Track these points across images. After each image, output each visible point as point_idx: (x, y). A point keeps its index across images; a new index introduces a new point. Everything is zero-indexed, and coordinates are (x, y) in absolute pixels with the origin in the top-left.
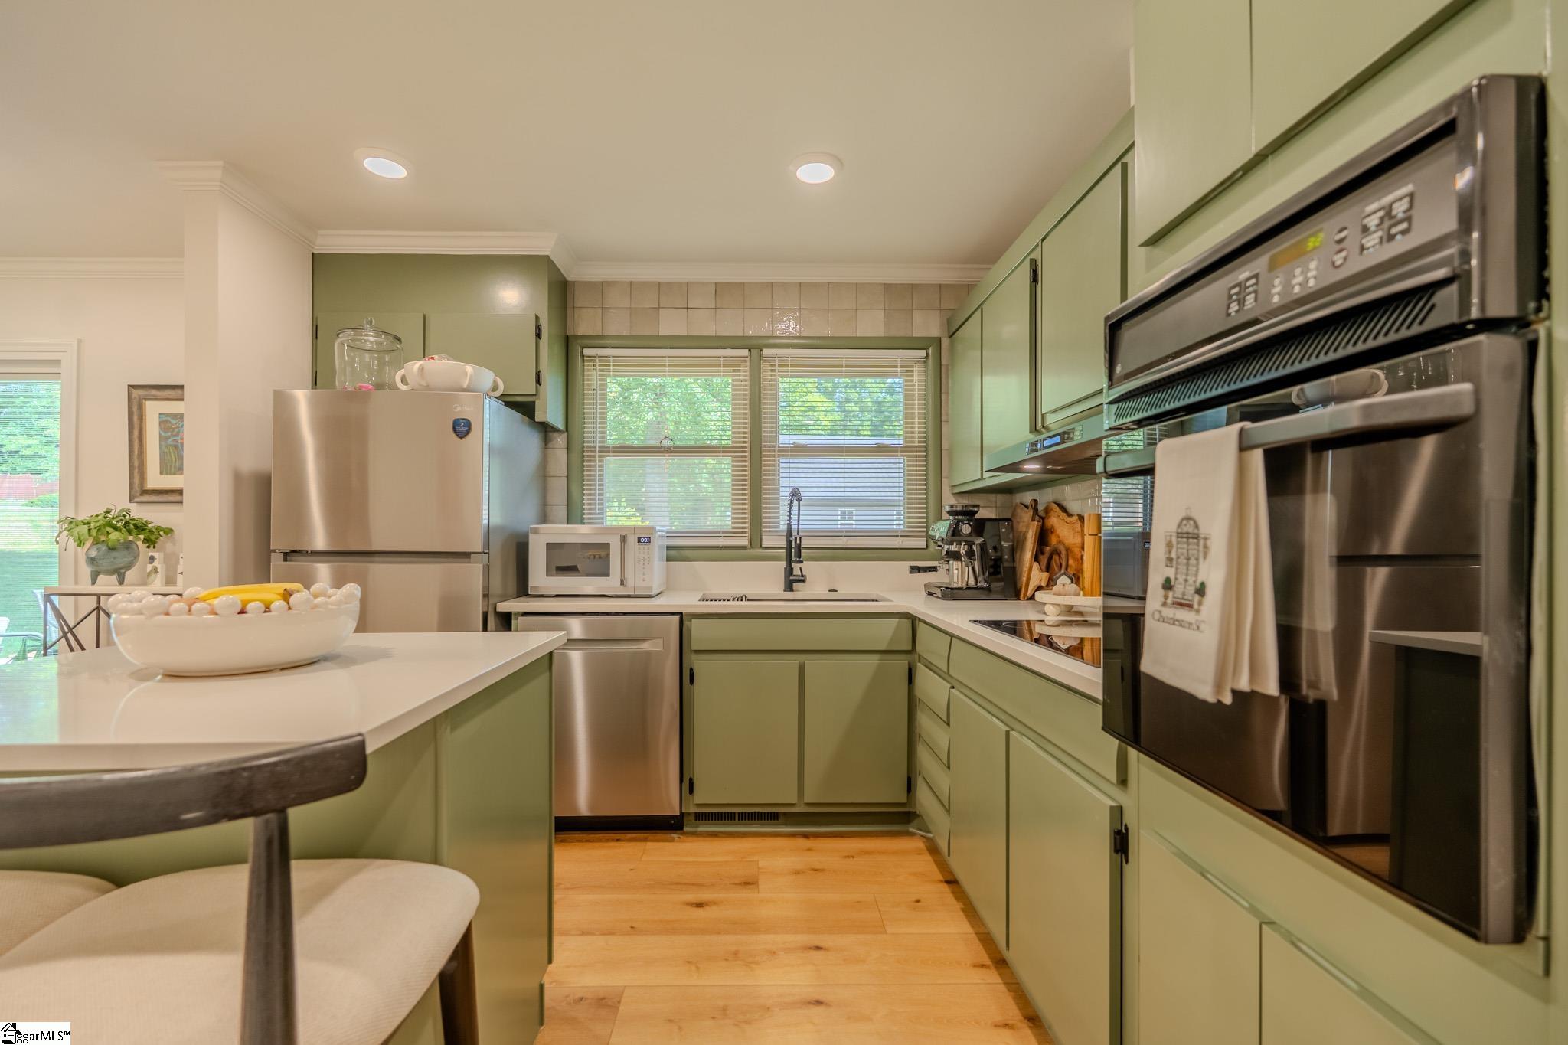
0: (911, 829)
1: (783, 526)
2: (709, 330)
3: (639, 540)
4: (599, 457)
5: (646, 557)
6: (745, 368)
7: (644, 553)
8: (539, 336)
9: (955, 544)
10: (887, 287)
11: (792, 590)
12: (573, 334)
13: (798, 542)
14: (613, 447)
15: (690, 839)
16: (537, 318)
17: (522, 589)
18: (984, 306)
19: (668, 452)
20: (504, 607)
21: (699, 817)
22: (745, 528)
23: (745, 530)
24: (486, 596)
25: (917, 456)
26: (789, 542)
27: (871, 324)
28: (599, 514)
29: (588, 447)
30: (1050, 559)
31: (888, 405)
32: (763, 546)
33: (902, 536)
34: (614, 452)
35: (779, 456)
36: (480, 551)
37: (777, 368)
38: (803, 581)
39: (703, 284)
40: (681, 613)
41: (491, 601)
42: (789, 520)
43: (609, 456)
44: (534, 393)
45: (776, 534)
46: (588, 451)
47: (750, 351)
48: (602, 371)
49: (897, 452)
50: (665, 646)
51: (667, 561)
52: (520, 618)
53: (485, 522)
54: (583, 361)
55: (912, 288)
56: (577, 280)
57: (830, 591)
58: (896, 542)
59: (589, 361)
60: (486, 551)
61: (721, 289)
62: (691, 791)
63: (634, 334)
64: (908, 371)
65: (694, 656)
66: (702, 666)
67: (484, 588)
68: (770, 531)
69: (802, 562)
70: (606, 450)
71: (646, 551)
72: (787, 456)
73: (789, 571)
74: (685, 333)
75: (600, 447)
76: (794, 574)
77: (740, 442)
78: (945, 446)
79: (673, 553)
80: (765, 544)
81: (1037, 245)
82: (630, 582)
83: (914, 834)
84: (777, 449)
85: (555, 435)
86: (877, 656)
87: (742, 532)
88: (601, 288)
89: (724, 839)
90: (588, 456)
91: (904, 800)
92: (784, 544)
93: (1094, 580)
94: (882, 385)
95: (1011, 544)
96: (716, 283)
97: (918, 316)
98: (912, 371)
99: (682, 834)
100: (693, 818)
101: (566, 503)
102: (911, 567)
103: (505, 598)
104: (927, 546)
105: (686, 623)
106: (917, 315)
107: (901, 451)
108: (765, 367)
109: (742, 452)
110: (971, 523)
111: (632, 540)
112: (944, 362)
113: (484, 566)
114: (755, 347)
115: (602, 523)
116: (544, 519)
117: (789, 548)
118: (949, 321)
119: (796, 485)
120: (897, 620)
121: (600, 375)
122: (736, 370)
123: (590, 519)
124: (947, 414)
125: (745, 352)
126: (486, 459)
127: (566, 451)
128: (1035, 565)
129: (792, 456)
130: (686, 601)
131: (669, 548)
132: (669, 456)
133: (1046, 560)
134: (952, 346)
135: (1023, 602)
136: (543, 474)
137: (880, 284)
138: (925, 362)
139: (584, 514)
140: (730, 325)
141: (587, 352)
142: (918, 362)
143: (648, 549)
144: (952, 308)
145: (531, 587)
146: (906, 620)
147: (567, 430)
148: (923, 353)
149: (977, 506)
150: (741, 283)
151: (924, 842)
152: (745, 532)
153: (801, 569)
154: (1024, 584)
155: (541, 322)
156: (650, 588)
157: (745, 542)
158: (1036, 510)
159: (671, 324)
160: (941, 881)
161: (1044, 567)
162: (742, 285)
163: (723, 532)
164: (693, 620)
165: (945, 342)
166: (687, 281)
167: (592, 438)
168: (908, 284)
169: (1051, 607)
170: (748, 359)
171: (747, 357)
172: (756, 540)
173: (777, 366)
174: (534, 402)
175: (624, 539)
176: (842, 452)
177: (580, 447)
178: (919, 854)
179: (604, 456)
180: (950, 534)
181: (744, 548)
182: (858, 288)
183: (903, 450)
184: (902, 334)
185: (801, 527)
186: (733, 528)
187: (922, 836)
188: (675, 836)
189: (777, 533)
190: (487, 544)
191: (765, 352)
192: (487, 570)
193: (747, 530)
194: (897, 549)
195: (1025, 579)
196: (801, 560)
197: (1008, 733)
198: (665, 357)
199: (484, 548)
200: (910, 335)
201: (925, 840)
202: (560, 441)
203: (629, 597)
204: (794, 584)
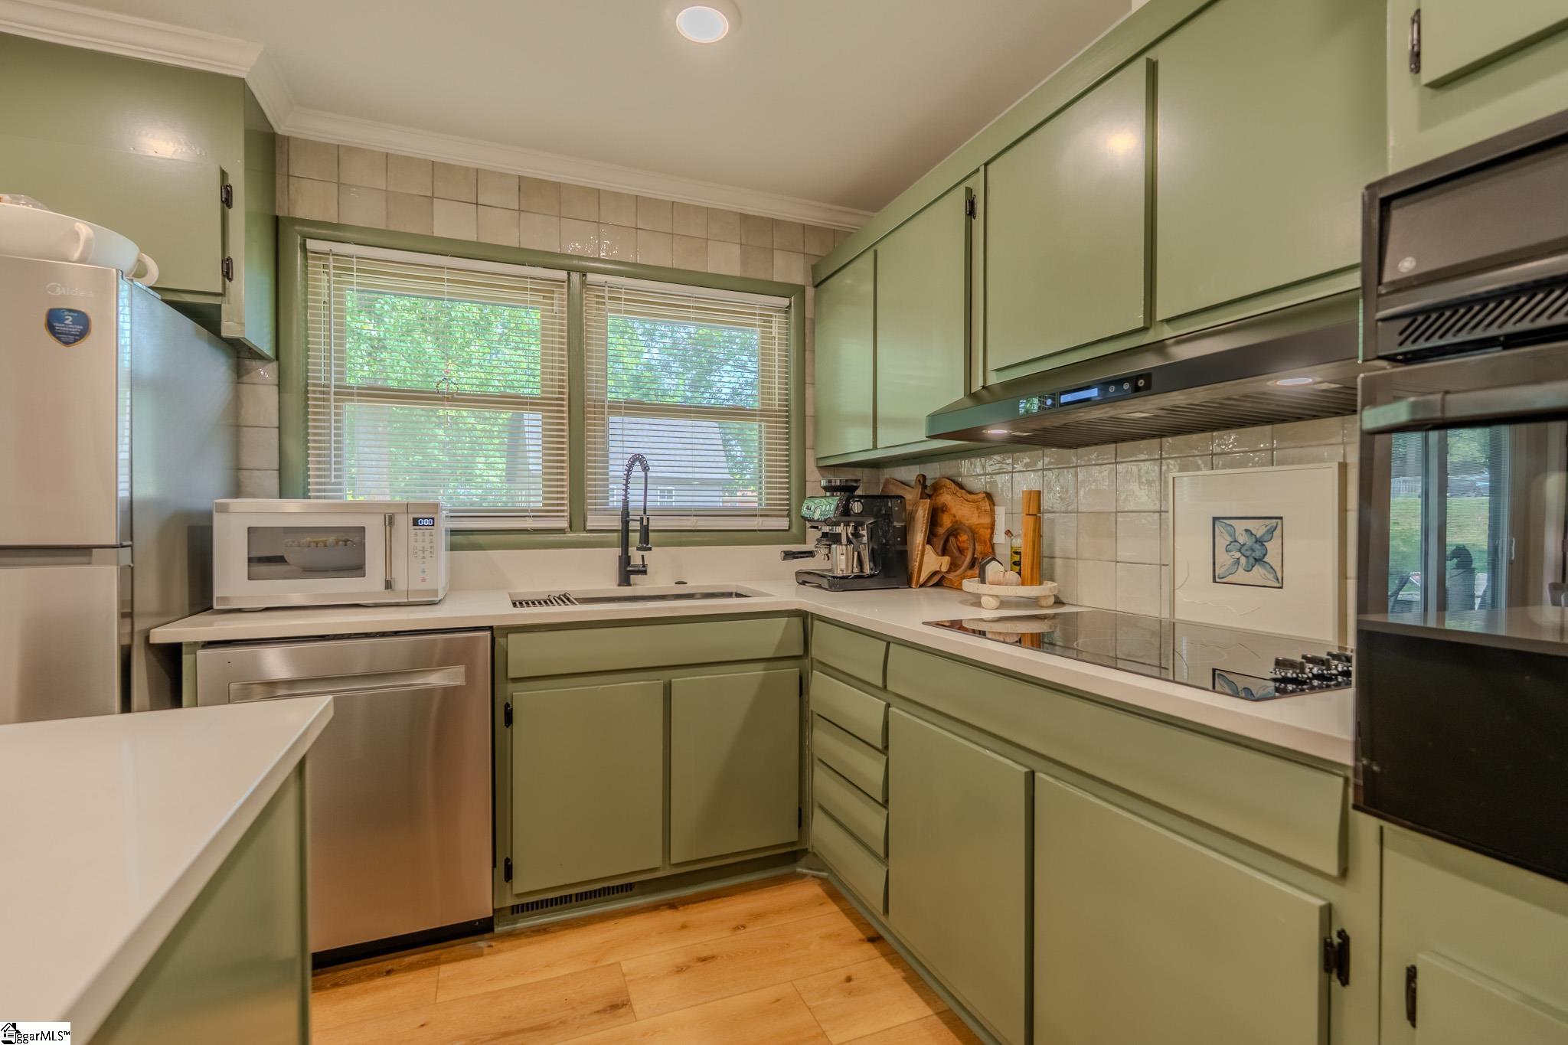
0: (799, 870)
1: (615, 501)
2: (509, 237)
3: (415, 522)
4: (335, 401)
5: (427, 547)
6: (560, 298)
7: (424, 541)
8: (227, 201)
9: (842, 524)
10: (744, 218)
11: (629, 584)
12: (286, 214)
13: (645, 523)
14: (358, 388)
15: (507, 944)
16: (224, 175)
17: (201, 599)
18: (880, 248)
19: (448, 400)
20: (163, 635)
21: (518, 910)
22: (563, 505)
23: (562, 508)
24: (128, 614)
25: (776, 422)
26: (626, 522)
27: (725, 259)
28: (335, 484)
29: (315, 385)
30: (947, 541)
31: (646, 380)
32: (588, 528)
33: (761, 516)
34: (359, 395)
35: (609, 413)
36: (113, 542)
37: (606, 300)
38: (644, 572)
39: (503, 175)
40: (491, 628)
41: (140, 625)
42: (625, 496)
43: (352, 401)
44: (220, 290)
45: (603, 512)
46: (314, 392)
47: (569, 274)
48: (339, 275)
49: (755, 415)
50: (470, 675)
51: (451, 550)
52: (200, 653)
53: (123, 493)
54: (306, 258)
55: (774, 224)
56: (294, 135)
57: (676, 583)
58: (756, 523)
59: (314, 259)
60: (125, 543)
61: (527, 187)
62: (509, 874)
63: (392, 228)
64: (767, 323)
65: (511, 686)
66: (522, 699)
67: (122, 603)
68: (595, 509)
69: (650, 549)
70: (345, 393)
71: (427, 538)
72: (620, 414)
73: (625, 560)
74: (474, 239)
75: (336, 387)
76: (632, 563)
77: (554, 393)
78: (809, 411)
79: (459, 539)
80: (590, 525)
81: (977, 170)
82: (400, 584)
83: (804, 876)
84: (606, 405)
85: (254, 363)
86: (762, 665)
87: (558, 511)
88: (339, 154)
89: (558, 934)
90: (315, 399)
91: (795, 838)
92: (617, 524)
93: (1035, 567)
94: (638, 361)
95: (903, 524)
96: (520, 177)
97: (779, 259)
98: (771, 322)
99: (491, 939)
100: (509, 912)
101: (277, 467)
102: (784, 552)
103: (167, 616)
104: (789, 527)
105: (500, 640)
106: (777, 254)
107: (761, 416)
108: (590, 298)
109: (557, 405)
110: (862, 501)
111: (403, 522)
112: (809, 314)
113: (122, 570)
114: (577, 268)
115: (340, 497)
116: (237, 490)
117: (625, 532)
118: (815, 269)
119: (637, 451)
120: (786, 619)
121: (336, 282)
122: (548, 295)
123: (318, 491)
124: (813, 376)
125: (562, 275)
126: (125, 395)
127: (275, 389)
128: (928, 547)
129: (626, 414)
130: (495, 609)
131: (454, 532)
132: (451, 406)
133: (942, 543)
134: (817, 300)
135: (915, 590)
136: (235, 425)
137: (735, 213)
138: (786, 312)
139: (309, 484)
140: (538, 236)
141: (312, 244)
142: (779, 311)
143: (431, 535)
144: (817, 253)
145: (217, 598)
146: (795, 619)
147: (277, 358)
148: (785, 302)
149: (857, 481)
150: (554, 183)
151: (819, 885)
152: (563, 511)
153: (643, 557)
154: (916, 570)
155: (231, 181)
156: (435, 592)
157: (564, 524)
158: (924, 487)
159: (449, 224)
160: (863, 940)
161: (939, 551)
162: (557, 186)
163: (532, 511)
164: (510, 636)
165: (810, 292)
166: (476, 166)
167: (320, 370)
168: (769, 219)
169: (990, 599)
170: (566, 284)
171: (564, 282)
172: (577, 520)
173: (607, 298)
174: (219, 307)
175: (390, 521)
176: (690, 412)
177: (302, 385)
178: (821, 904)
179: (343, 401)
180: (837, 515)
181: (561, 531)
182: (710, 214)
183: (763, 414)
184: (761, 276)
185: (648, 504)
186: (545, 505)
187: (814, 877)
188: (482, 944)
189: (608, 512)
190: (129, 530)
191: (591, 277)
192: (129, 577)
193: (565, 508)
194: (755, 530)
195: (917, 564)
196: (649, 546)
197: (1031, 777)
198: (443, 268)
199: (122, 538)
200: (770, 279)
201: (819, 882)
202: (266, 373)
203: (398, 605)
204: (632, 577)
